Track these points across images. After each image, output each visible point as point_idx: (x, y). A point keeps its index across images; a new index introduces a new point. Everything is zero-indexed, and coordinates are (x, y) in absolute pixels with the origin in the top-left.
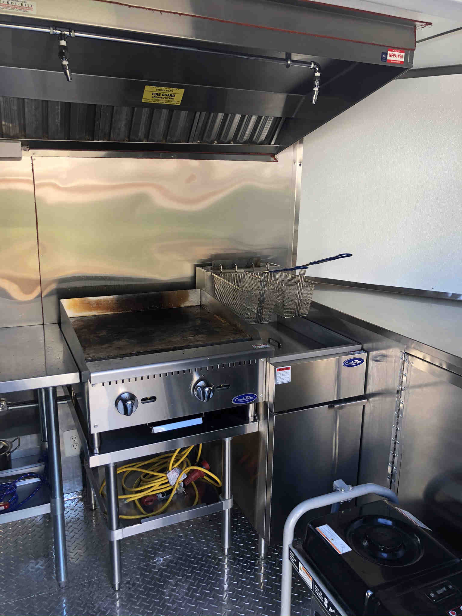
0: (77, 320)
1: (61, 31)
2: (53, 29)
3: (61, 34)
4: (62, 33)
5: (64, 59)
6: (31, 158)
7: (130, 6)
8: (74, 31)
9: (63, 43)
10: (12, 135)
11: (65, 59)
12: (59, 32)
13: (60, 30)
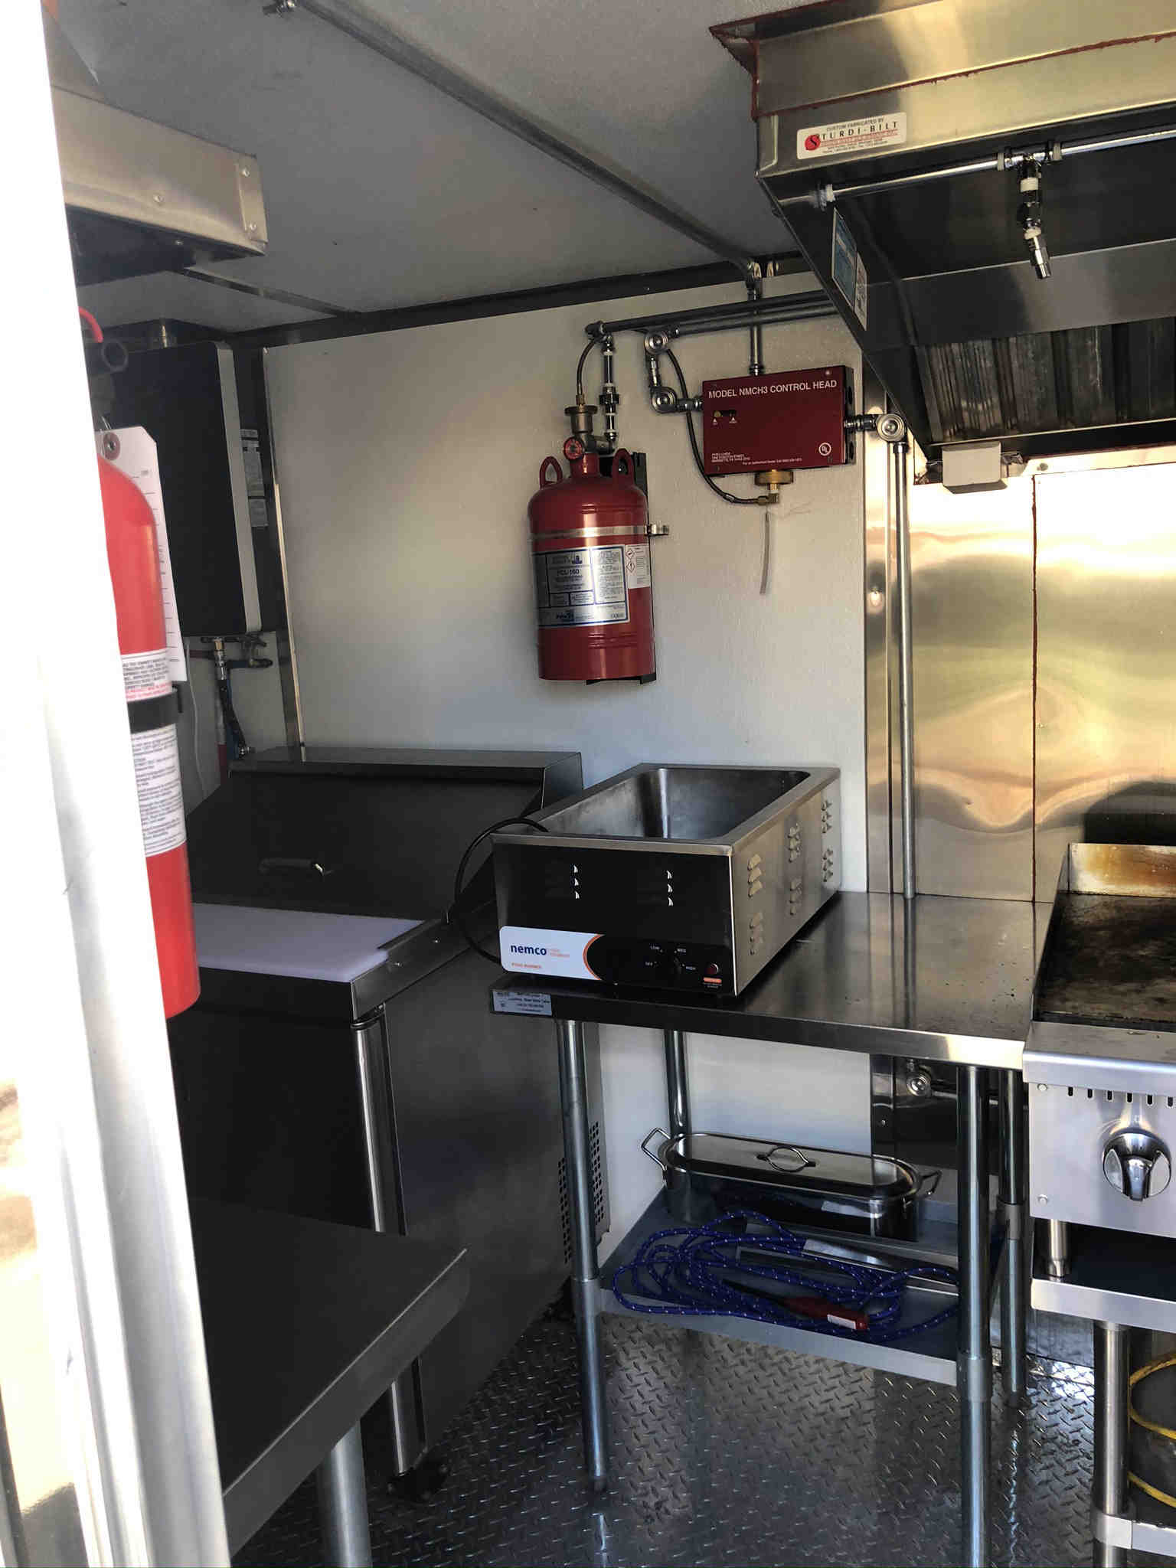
0: (1105, 905)
1: (1024, 156)
2: (1005, 157)
3: (1025, 161)
4: (1027, 159)
5: (1029, 225)
6: (1033, 479)
7: (1158, 38)
8: (1061, 144)
9: (1030, 184)
10: (984, 429)
11: (1033, 225)
12: (1021, 158)
13: (1021, 155)
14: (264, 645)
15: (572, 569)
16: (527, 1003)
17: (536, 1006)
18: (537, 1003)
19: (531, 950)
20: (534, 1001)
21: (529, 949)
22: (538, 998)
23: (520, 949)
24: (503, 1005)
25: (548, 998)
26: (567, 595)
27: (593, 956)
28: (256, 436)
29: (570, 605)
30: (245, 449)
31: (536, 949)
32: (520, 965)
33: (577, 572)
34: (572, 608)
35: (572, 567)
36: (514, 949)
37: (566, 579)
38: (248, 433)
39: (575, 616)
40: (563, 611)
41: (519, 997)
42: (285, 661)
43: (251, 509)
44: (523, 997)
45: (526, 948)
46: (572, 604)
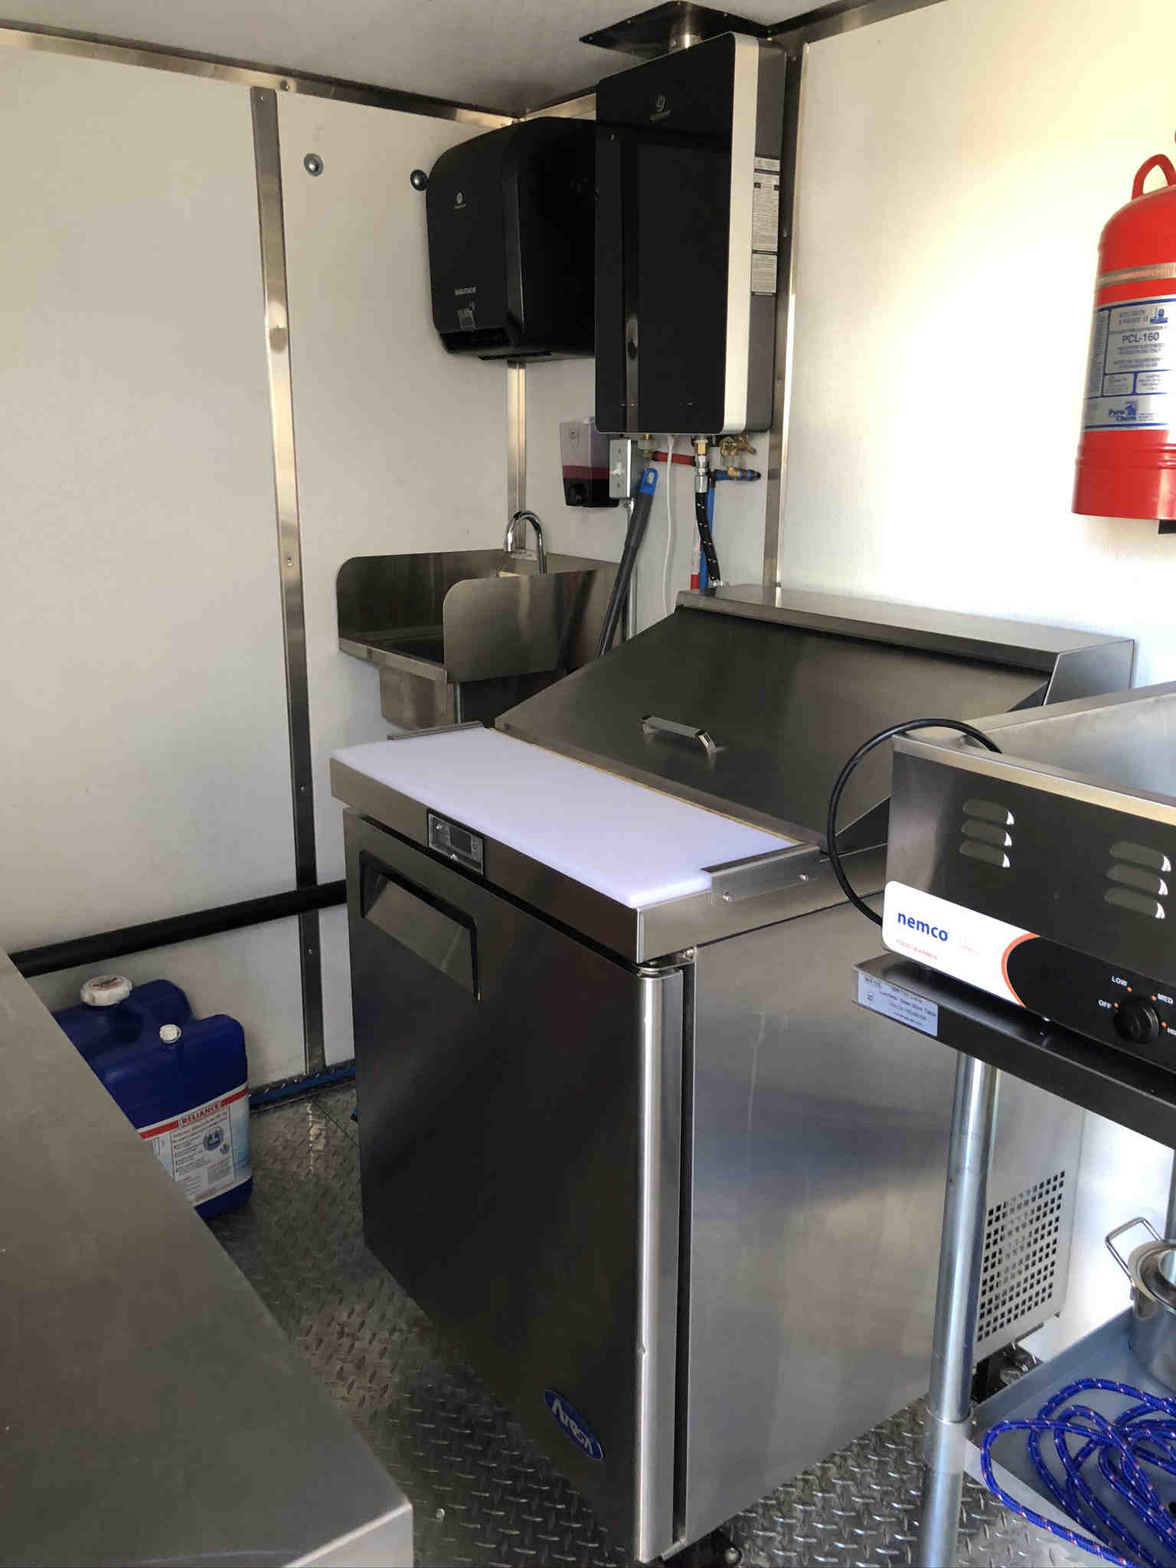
14: (754, 452)
15: (1148, 332)
16: (903, 1006)
17: (916, 1015)
18: (919, 1012)
19: (925, 928)
20: (914, 1006)
21: (923, 925)
22: (919, 1005)
23: (911, 922)
24: (870, 998)
25: (935, 1009)
26: (1132, 375)
27: (1017, 963)
28: (777, 169)
29: (1134, 393)
30: (757, 185)
31: (933, 929)
32: (908, 946)
33: (1155, 337)
34: (1135, 398)
35: (1148, 329)
36: (902, 918)
37: (1136, 349)
38: (765, 163)
39: (1139, 411)
40: (1120, 404)
41: (894, 994)
42: (774, 475)
43: (754, 266)
44: (900, 995)
45: (918, 922)
46: (1138, 391)
